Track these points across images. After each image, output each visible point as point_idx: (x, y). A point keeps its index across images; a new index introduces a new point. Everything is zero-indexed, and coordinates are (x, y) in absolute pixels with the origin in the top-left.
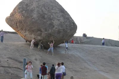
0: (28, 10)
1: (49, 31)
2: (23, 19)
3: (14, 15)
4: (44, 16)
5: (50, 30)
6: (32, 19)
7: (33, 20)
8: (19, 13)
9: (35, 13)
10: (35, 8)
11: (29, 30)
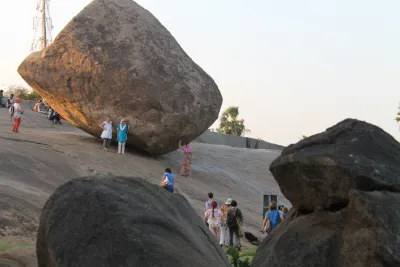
0: (112, 44)
1: (184, 108)
2: (98, 68)
3: (61, 54)
4: (163, 67)
5: (186, 108)
6: (132, 72)
7: (134, 75)
8: (79, 51)
9: (135, 54)
10: (131, 40)
11: (116, 103)
